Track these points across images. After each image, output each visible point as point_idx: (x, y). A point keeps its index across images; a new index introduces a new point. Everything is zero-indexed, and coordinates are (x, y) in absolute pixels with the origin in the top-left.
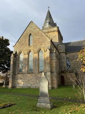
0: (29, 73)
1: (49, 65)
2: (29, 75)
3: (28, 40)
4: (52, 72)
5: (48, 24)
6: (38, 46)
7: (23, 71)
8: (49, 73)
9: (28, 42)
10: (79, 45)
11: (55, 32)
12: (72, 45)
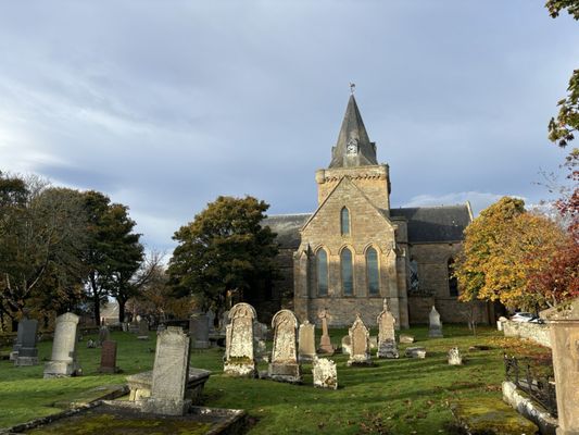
0: (346, 297)
1: (395, 285)
2: (345, 301)
3: (339, 219)
4: (400, 298)
5: (354, 148)
6: (365, 239)
7: (331, 291)
8: (396, 300)
9: (339, 226)
10: (440, 222)
11: (380, 180)
12: (421, 219)
